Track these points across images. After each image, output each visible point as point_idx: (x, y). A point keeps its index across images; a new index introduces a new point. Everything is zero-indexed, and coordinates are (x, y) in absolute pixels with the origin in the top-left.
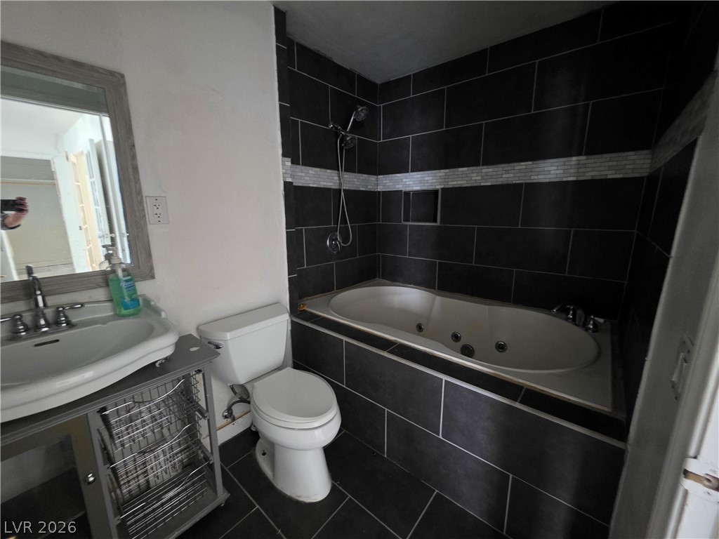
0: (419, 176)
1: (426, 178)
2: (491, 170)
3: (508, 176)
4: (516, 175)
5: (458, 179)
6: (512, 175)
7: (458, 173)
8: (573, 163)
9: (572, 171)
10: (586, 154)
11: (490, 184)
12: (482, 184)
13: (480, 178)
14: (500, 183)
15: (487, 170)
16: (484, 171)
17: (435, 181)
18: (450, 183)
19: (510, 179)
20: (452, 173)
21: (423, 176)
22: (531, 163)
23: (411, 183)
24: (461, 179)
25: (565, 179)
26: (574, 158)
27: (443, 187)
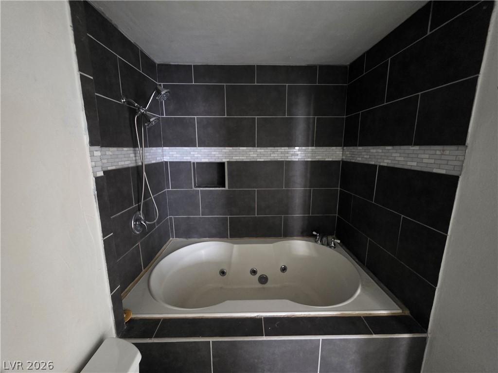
0: (206, 151)
1: (213, 153)
2: (263, 151)
3: (274, 155)
4: (279, 155)
5: (239, 155)
6: (277, 155)
7: (239, 151)
8: (310, 150)
9: (309, 155)
10: (316, 146)
11: (263, 160)
12: (258, 160)
13: (256, 155)
14: (270, 160)
15: (260, 151)
16: (258, 151)
17: (221, 155)
18: (234, 158)
19: (275, 158)
20: (234, 151)
21: (211, 151)
22: (287, 148)
23: (199, 155)
24: (242, 155)
25: (306, 160)
26: (310, 148)
27: (228, 160)
